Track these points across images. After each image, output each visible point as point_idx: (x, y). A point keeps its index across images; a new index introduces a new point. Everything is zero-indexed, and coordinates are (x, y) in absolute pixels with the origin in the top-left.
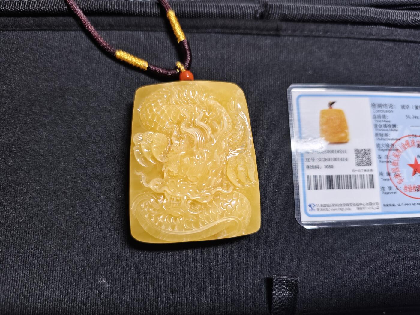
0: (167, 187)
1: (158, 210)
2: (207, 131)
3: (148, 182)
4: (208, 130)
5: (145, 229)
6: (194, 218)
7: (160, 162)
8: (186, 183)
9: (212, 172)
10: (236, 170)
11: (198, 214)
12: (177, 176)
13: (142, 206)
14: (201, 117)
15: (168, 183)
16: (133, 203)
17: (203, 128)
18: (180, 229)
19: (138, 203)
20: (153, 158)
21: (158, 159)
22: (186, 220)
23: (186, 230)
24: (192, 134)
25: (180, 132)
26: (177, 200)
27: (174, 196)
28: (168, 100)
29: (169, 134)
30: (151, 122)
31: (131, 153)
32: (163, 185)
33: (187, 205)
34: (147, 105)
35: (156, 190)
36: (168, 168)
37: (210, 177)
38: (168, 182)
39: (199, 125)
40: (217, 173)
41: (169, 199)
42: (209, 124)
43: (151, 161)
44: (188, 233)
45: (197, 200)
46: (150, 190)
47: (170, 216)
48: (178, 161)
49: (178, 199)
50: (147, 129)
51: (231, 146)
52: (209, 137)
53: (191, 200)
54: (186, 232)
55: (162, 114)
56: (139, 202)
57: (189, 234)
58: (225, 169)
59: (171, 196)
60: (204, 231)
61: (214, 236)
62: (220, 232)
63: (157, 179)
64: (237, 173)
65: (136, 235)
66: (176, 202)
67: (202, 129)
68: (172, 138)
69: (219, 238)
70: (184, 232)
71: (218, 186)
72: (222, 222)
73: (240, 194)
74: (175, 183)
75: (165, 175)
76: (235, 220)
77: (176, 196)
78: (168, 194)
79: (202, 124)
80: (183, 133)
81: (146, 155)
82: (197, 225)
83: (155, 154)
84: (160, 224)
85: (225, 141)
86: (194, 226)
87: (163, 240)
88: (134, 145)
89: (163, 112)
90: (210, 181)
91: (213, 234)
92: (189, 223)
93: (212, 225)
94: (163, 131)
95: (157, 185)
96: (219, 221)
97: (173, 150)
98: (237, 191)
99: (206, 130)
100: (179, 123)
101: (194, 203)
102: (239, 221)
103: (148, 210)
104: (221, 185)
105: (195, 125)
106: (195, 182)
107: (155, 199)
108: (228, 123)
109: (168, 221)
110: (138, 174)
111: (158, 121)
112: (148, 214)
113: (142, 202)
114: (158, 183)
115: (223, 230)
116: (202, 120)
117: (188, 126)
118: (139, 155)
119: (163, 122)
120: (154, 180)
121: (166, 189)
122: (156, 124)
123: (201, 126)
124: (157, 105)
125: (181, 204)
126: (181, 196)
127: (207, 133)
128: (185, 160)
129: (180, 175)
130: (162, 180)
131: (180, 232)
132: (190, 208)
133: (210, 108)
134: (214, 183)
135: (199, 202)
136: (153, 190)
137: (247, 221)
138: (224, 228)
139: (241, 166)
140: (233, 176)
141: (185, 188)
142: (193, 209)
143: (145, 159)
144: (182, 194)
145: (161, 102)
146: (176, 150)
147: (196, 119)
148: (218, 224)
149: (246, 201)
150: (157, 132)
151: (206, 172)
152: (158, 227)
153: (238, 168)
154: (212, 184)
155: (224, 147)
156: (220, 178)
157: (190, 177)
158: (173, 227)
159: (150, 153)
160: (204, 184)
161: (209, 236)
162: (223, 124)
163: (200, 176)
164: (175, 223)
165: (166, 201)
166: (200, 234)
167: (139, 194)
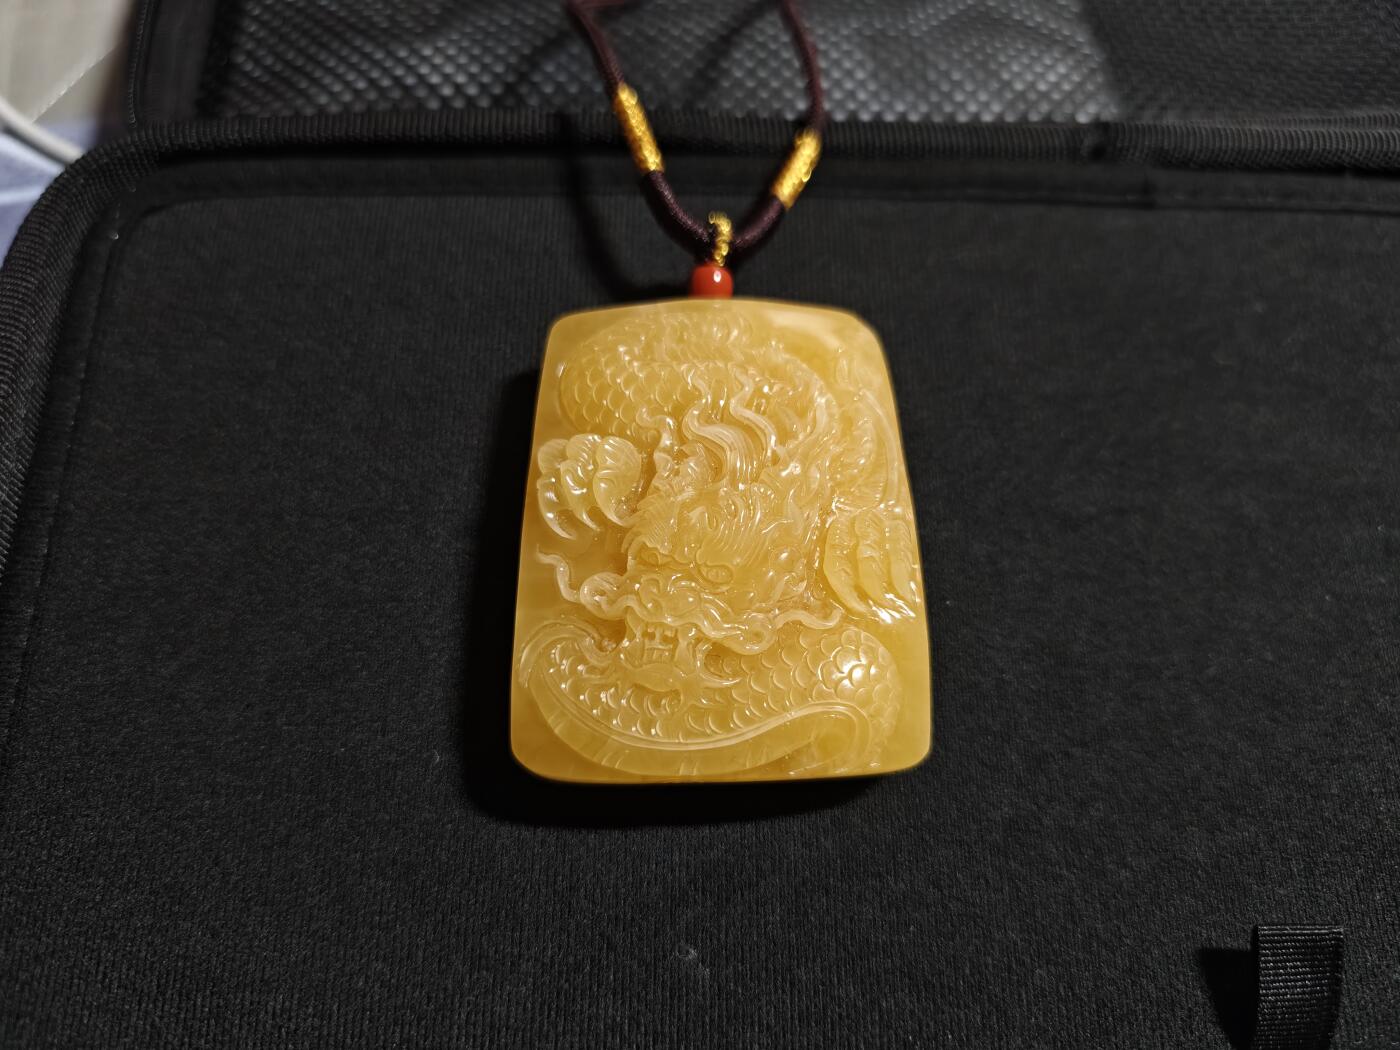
0: (634, 597)
1: (603, 672)
2: (765, 435)
3: (575, 586)
4: (766, 431)
5: (557, 731)
6: (717, 698)
7: (614, 525)
8: (693, 584)
9: (777, 556)
10: (852, 559)
11: (729, 688)
12: (668, 563)
13: (553, 656)
14: (748, 397)
15: (637, 586)
16: (524, 648)
17: (750, 427)
18: (668, 732)
19: (540, 649)
20: (596, 514)
21: (610, 518)
22: (689, 704)
23: (689, 734)
24: (718, 441)
25: (680, 436)
26: (665, 640)
27: (656, 625)
28: (648, 348)
29: (648, 446)
30: (595, 407)
31: (527, 500)
32: (624, 590)
33: (694, 656)
34: (584, 360)
35: (600, 606)
36: (643, 539)
37: (771, 574)
38: (639, 583)
39: (742, 420)
40: (791, 561)
41: (638, 634)
42: (770, 417)
43: (585, 517)
44: (695, 745)
45: (727, 644)
46: (578, 608)
47: (640, 690)
48: (672, 521)
49: (669, 634)
50: (579, 427)
51: (839, 484)
52: (769, 454)
53: (707, 640)
54: (687, 744)
55: (627, 383)
56: (544, 645)
57: (698, 752)
58: (817, 554)
59: (647, 625)
60: (747, 741)
61: (780, 763)
62: (798, 752)
63: (604, 575)
64: (855, 568)
65: (529, 752)
66: (660, 643)
67: (749, 430)
68: (657, 455)
69: (793, 775)
70: (682, 741)
71: (795, 607)
72: (806, 717)
73: (863, 634)
74: (661, 584)
75: (631, 562)
76: (850, 714)
77: (662, 625)
78: (638, 619)
79: (749, 414)
80: (690, 438)
81: (572, 505)
82: (724, 721)
83: (600, 503)
84: (608, 713)
85: (818, 467)
86: (714, 723)
87: (612, 771)
88: (539, 474)
89: (631, 379)
90: (772, 584)
91: (777, 755)
92: (700, 715)
93: (773, 723)
94: (628, 432)
95: (602, 593)
96: (795, 714)
97: (657, 489)
98: (856, 624)
99: (759, 433)
100: (678, 413)
101: (718, 654)
102: (860, 716)
103: (573, 670)
104: (806, 607)
105: (726, 418)
106: (722, 584)
107: (593, 638)
108: (831, 416)
109: (633, 706)
110: (546, 559)
111: (617, 405)
112: (569, 682)
113: (553, 644)
114: (607, 586)
115: (809, 746)
116: (748, 406)
117: (708, 420)
118: (551, 506)
119: (631, 409)
120: (596, 577)
121: (632, 602)
122: (609, 414)
123: (746, 422)
124: (615, 359)
125: (677, 651)
126: (677, 624)
127: (764, 441)
128: (694, 515)
129: (676, 562)
130: (619, 577)
131: (666, 741)
132: (706, 665)
133: (774, 373)
134: (783, 594)
135: (733, 652)
136: (589, 607)
137: (886, 722)
138: (812, 739)
139: (868, 545)
140: (844, 574)
141: (691, 599)
142: (713, 673)
143: (568, 518)
144: (681, 617)
145: (626, 353)
146: (668, 487)
147: (733, 401)
148: (793, 722)
149: (883, 658)
150: (613, 435)
151: (758, 554)
152: (598, 721)
153: (858, 552)
154: (777, 595)
155: (815, 486)
156: (802, 580)
157: (707, 566)
158: (647, 728)
159: (588, 499)
160: (752, 594)
161: (763, 761)
162: (814, 419)
163: (738, 564)
164: (653, 713)
165: (630, 641)
166: (732, 753)
167: (546, 623)
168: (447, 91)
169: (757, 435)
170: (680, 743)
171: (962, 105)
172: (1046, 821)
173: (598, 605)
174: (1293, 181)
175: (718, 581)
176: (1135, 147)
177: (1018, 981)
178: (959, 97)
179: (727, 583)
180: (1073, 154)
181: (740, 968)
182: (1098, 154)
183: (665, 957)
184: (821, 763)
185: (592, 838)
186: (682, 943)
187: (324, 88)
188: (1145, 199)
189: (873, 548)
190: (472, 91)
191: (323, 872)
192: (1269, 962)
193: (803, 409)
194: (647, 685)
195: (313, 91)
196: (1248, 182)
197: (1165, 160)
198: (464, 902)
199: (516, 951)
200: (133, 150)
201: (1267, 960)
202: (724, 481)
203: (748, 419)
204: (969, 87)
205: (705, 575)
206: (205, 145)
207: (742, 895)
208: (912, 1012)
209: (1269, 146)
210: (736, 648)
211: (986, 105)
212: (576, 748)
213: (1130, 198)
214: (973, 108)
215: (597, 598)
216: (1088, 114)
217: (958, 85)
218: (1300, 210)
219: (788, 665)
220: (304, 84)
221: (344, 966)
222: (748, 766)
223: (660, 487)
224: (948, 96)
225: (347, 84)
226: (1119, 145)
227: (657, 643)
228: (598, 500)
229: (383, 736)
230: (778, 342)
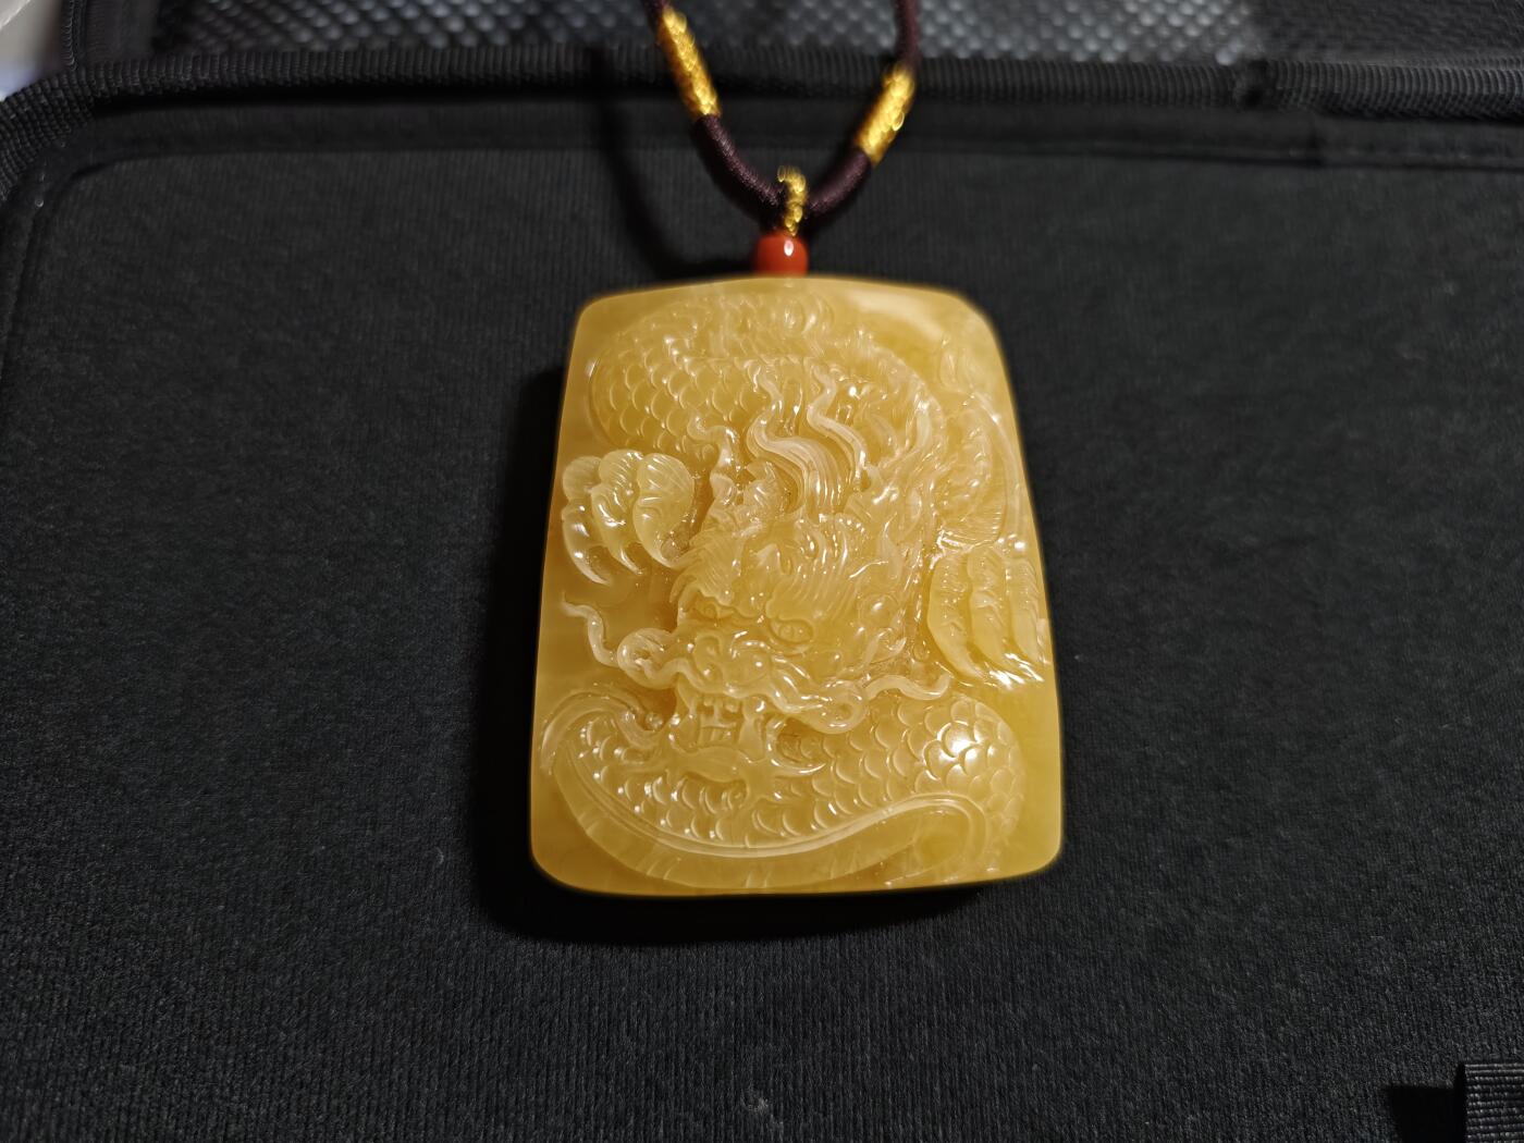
0: (682, 660)
1: (647, 756)
2: (852, 450)
3: (611, 645)
4: (853, 446)
5: (589, 832)
6: (793, 790)
7: (661, 567)
8: (762, 645)
9: (869, 608)
10: (964, 610)
11: (809, 777)
12: (729, 617)
13: (583, 736)
14: (830, 402)
15: (690, 646)
16: (546, 726)
17: (833, 442)
18: (731, 835)
19: (567, 727)
20: (637, 552)
21: (656, 558)
22: (758, 798)
23: (758, 837)
24: (792, 459)
25: (744, 454)
26: (726, 716)
27: (714, 698)
28: (702, 340)
29: (703, 466)
30: (635, 416)
31: (550, 534)
32: (673, 652)
33: (764, 737)
34: (621, 355)
35: (643, 672)
36: (694, 585)
37: (861, 629)
38: (693, 642)
39: (822, 431)
40: (887, 613)
41: (692, 708)
42: (858, 428)
43: (624, 558)
44: (765, 851)
45: (805, 720)
46: (615, 674)
47: (694, 780)
48: (734, 563)
49: (731, 708)
50: (617, 441)
51: (945, 513)
52: (857, 475)
53: (780, 715)
54: (755, 850)
55: (676, 386)
56: (571, 722)
57: (770, 859)
58: (919, 604)
59: (703, 696)
60: (831, 845)
61: (874, 871)
62: (897, 856)
63: (648, 632)
64: (968, 622)
65: (551, 857)
66: (720, 721)
67: (830, 443)
68: (715, 478)
69: (889, 885)
70: (748, 845)
71: (892, 670)
72: (908, 814)
73: (978, 706)
74: (721, 645)
75: (681, 614)
76: (962, 809)
77: (722, 697)
78: (691, 690)
79: (832, 424)
80: (756, 455)
81: (607, 542)
82: (802, 822)
83: (642, 538)
84: (654, 811)
85: (920, 491)
86: (789, 823)
87: (659, 882)
88: (564, 502)
89: (681, 379)
90: (862, 643)
91: (870, 862)
92: (771, 812)
93: (864, 823)
94: (678, 448)
95: (646, 655)
96: (893, 810)
97: (715, 520)
98: (969, 692)
99: (845, 449)
100: (741, 423)
101: (795, 732)
102: (975, 812)
103: (609, 754)
104: (905, 671)
105: (801, 429)
106: (798, 643)
107: (634, 712)
108: (935, 425)
109: (685, 800)
110: (575, 611)
111: (662, 414)
112: (604, 770)
113: (582, 722)
114: (651, 646)
115: (909, 849)
116: (830, 413)
117: (778, 431)
118: (581, 542)
119: (681, 417)
120: (637, 634)
121: (683, 667)
122: (653, 425)
123: (827, 434)
124: (660, 353)
125: (742, 730)
126: (742, 696)
127: (850, 458)
128: (763, 555)
129: (741, 616)
130: (668, 635)
131: (730, 846)
132: (778, 748)
133: (862, 370)
134: (876, 656)
135: (813, 730)
136: (630, 673)
137: (1007, 818)
138: (914, 840)
139: (986, 592)
140: (953, 629)
141: (759, 664)
142: (788, 758)
143: (601, 557)
144: (747, 687)
145: (674, 345)
146: (729, 518)
147: (811, 408)
148: (890, 820)
149: (1004, 736)
150: (657, 451)
151: (845, 605)
152: (641, 820)
153: (971, 600)
154: (868, 656)
155: (915, 517)
156: (900, 637)
157: (780, 621)
158: (705, 827)
159: (626, 533)
160: (837, 657)
161: (851, 871)
162: (915, 431)
163: (819, 619)
164: (712, 810)
165: (681, 717)
166: (814, 860)
167: (573, 692)
168: (455, 26)
169: (843, 452)
170: (746, 849)
171: (1079, 43)
172: (1199, 931)
173: (641, 670)
174: (1490, 134)
175: (796, 641)
176: (1299, 91)
177: (1166, 1130)
178: (1076, 33)
179: (806, 642)
180: (1224, 98)
181: (822, 1120)
182: (1253, 99)
183: (727, 1108)
184: (924, 871)
185: (636, 958)
186: (751, 1089)
187: (306, 23)
188: (1311, 155)
189: (991, 596)
190: (486, 25)
191: (300, 1001)
192: (1479, 1108)
193: (900, 417)
194: (706, 775)
195: (293, 26)
196: (1434, 133)
197: (1333, 107)
198: (476, 1040)
199: (541, 1100)
200: (61, 94)
201: (1475, 1101)
202: (801, 511)
203: (830, 430)
204: (1088, 21)
205: (776, 632)
206: (151, 89)
207: (824, 1028)
209: (1461, 90)
210: (816, 725)
211: (1109, 42)
212: (614, 854)
213: (1293, 153)
214: (1092, 46)
215: (639, 662)
216: (1230, 53)
217: (1074, 18)
218: (1500, 169)
219: (885, 748)
220: (281, 18)
221: (327, 1119)
222: (832, 876)
223: (719, 519)
224: (1063, 32)
225: (335, 18)
226: (1279, 88)
227: (716, 721)
228: (640, 536)
229: (373, 829)
230: (866, 332)
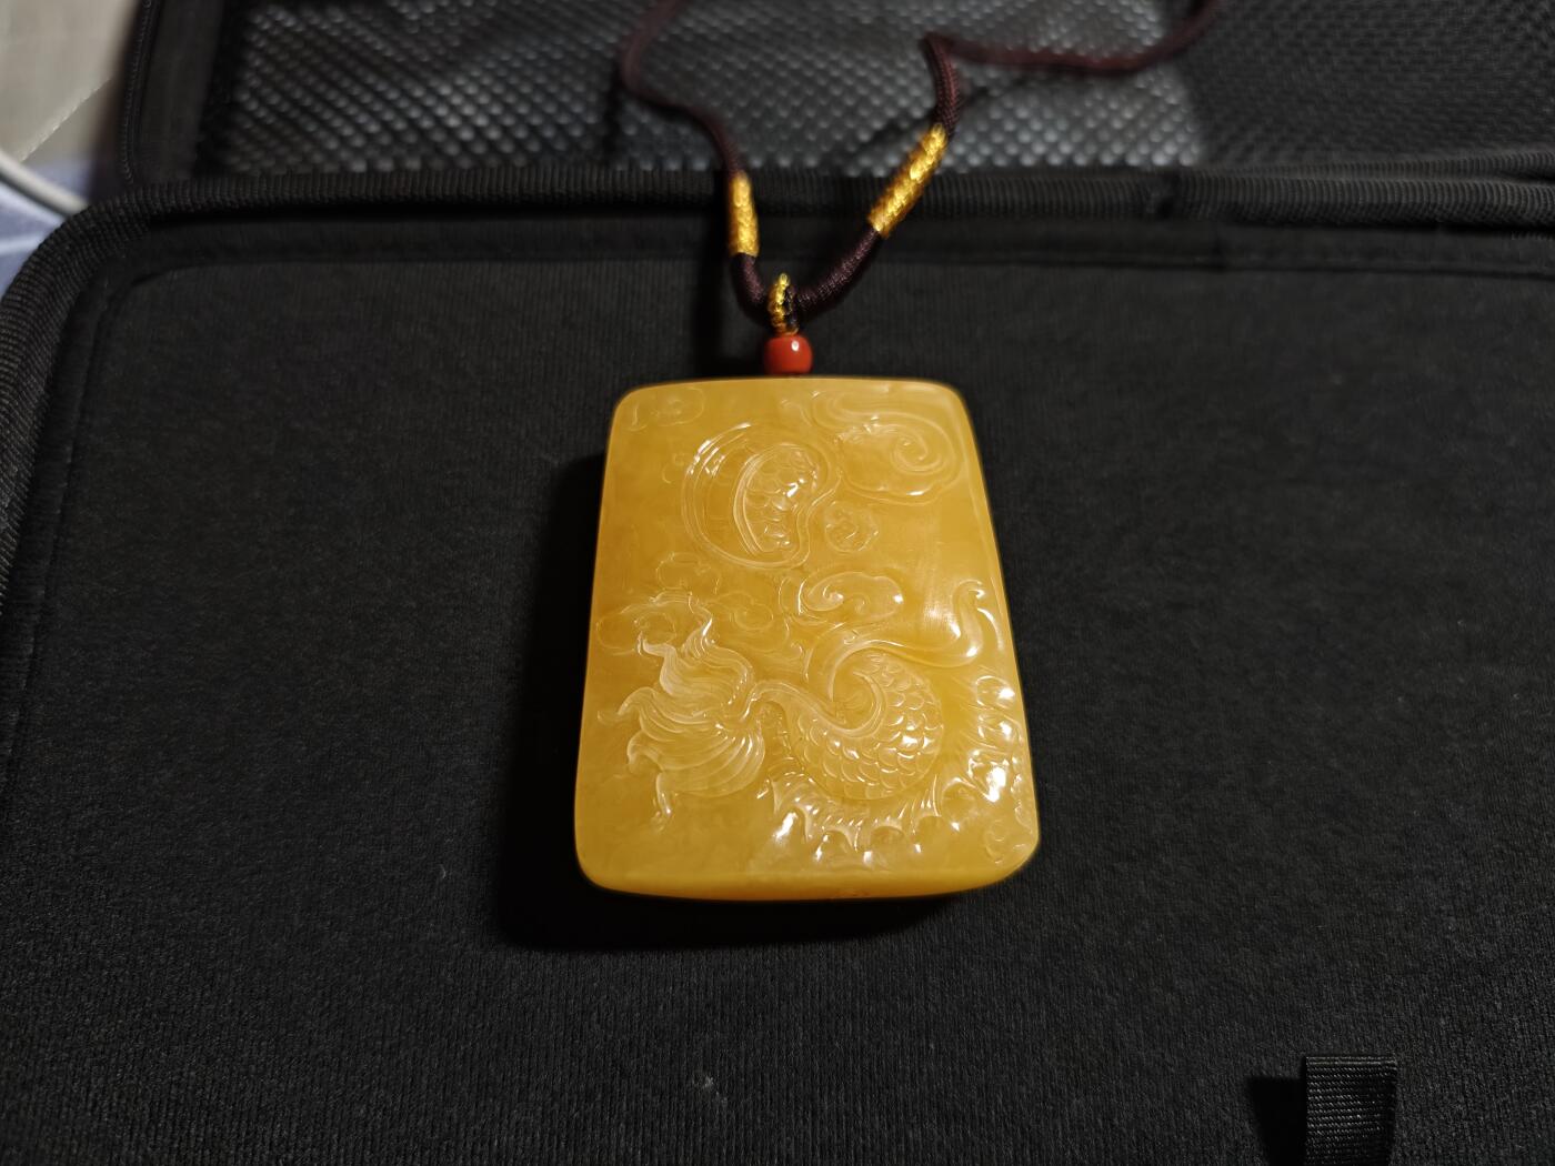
168: (466, 135)
171: (1027, 147)
172: (1087, 942)
174: (1381, 238)
176: (1207, 203)
177: (1054, 1112)
178: (1025, 137)
180: (1139, 211)
181: (759, 1098)
182: (1166, 211)
183: (680, 1085)
185: (606, 960)
186: (700, 1070)
187: (333, 131)
188: (1217, 260)
190: (494, 134)
191: (323, 994)
192: (1318, 1095)
195: (322, 134)
196: (1328, 239)
197: (1237, 216)
198: (471, 1026)
199: (524, 1078)
200: (122, 213)
201: (1315, 1093)
204: (1037, 126)
206: (200, 207)
207: (764, 1019)
208: (940, 1145)
209: (1354, 200)
211: (1054, 147)
213: (1199, 259)
214: (1039, 149)
216: (1166, 154)
217: (1024, 123)
218: (1386, 271)
220: (311, 127)
221: (344, 1093)
224: (1013, 136)
225: (359, 128)
226: (1189, 200)
229: (387, 849)
